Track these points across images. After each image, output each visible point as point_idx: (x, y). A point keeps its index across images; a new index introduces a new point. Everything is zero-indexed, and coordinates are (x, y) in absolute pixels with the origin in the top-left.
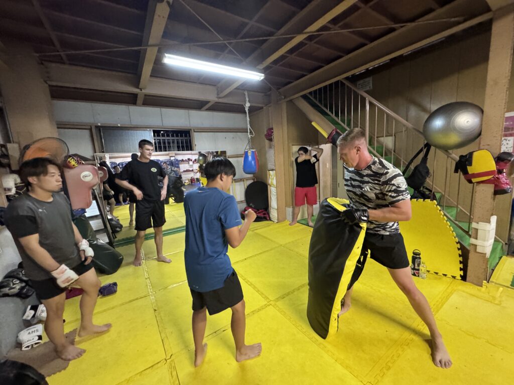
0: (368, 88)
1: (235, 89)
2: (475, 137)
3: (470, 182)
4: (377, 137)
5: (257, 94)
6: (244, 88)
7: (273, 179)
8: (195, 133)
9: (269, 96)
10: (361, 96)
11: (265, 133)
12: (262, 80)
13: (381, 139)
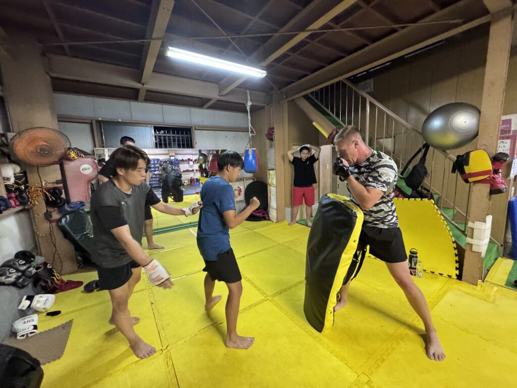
0: (369, 90)
1: (237, 87)
2: (472, 137)
3: (467, 181)
4: (377, 139)
5: (259, 93)
6: (246, 86)
7: (273, 178)
8: (196, 131)
9: (271, 95)
10: (361, 96)
11: (266, 132)
12: (264, 78)
13: (381, 141)
